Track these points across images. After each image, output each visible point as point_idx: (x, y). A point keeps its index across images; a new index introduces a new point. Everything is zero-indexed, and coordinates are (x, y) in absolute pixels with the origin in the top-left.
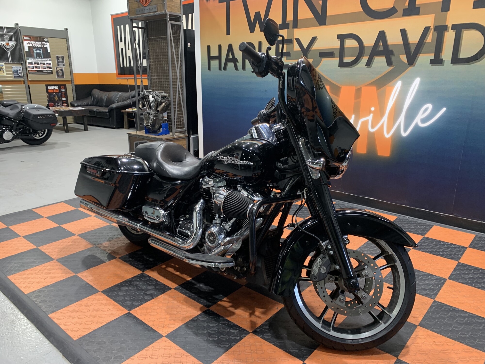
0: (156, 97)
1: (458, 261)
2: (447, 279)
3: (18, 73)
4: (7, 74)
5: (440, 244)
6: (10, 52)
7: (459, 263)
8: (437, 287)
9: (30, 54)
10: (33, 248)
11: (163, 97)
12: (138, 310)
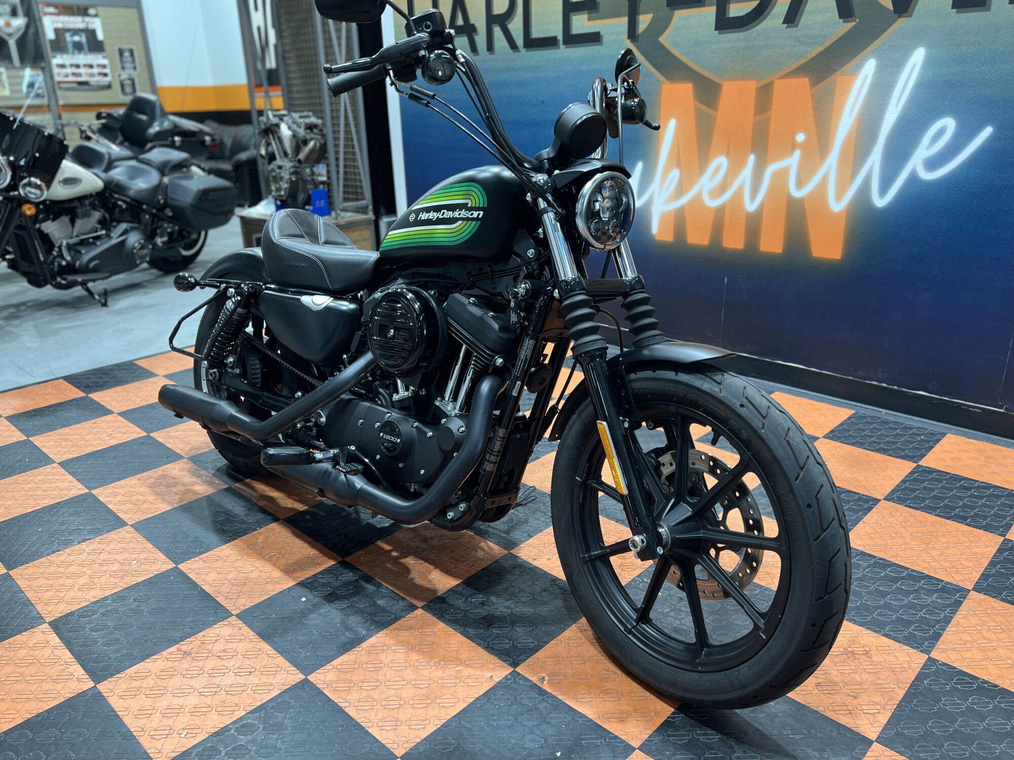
0: (295, 127)
1: (1004, 536)
2: (968, 591)
4: (12, 91)
5: (959, 485)
6: (14, 42)
7: (1006, 541)
8: (942, 616)
9: (59, 46)
11: (310, 127)
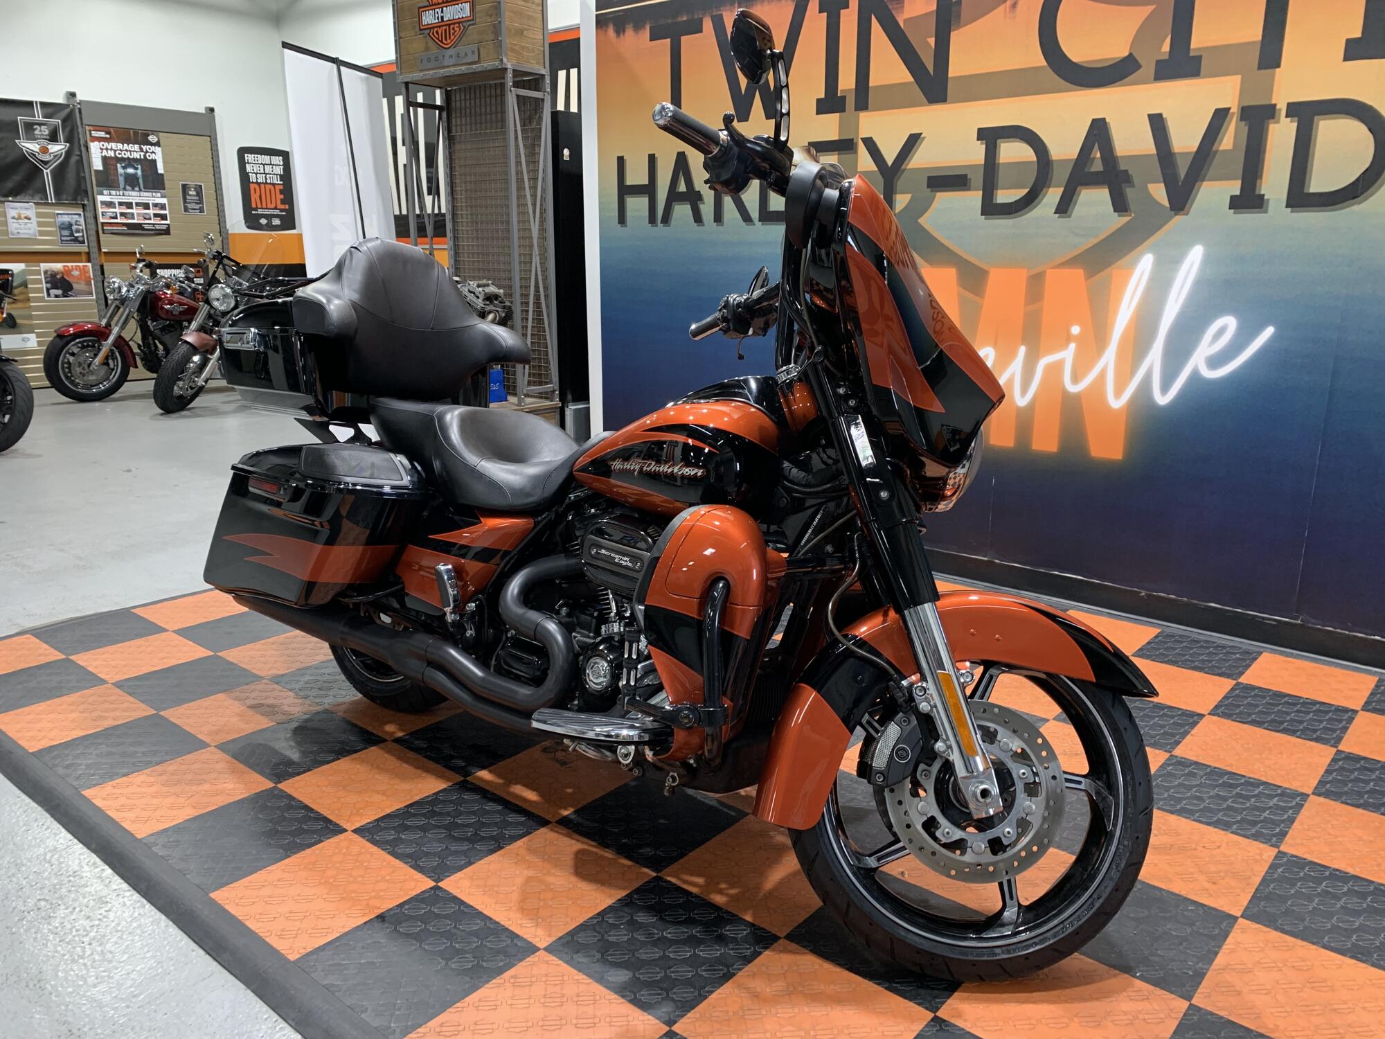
0: (471, 297)
1: (1337, 747)
2: (1308, 795)
3: (72, 230)
4: (41, 233)
5: (1283, 701)
6: (51, 171)
7: (1339, 752)
8: (1285, 817)
9: (107, 179)
10: (146, 714)
11: (490, 298)
12: (461, 878)
